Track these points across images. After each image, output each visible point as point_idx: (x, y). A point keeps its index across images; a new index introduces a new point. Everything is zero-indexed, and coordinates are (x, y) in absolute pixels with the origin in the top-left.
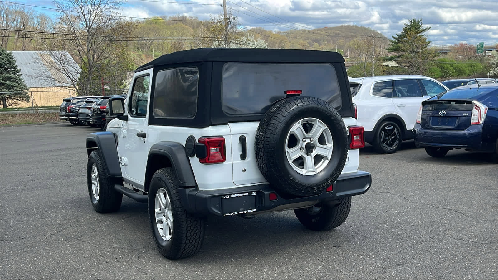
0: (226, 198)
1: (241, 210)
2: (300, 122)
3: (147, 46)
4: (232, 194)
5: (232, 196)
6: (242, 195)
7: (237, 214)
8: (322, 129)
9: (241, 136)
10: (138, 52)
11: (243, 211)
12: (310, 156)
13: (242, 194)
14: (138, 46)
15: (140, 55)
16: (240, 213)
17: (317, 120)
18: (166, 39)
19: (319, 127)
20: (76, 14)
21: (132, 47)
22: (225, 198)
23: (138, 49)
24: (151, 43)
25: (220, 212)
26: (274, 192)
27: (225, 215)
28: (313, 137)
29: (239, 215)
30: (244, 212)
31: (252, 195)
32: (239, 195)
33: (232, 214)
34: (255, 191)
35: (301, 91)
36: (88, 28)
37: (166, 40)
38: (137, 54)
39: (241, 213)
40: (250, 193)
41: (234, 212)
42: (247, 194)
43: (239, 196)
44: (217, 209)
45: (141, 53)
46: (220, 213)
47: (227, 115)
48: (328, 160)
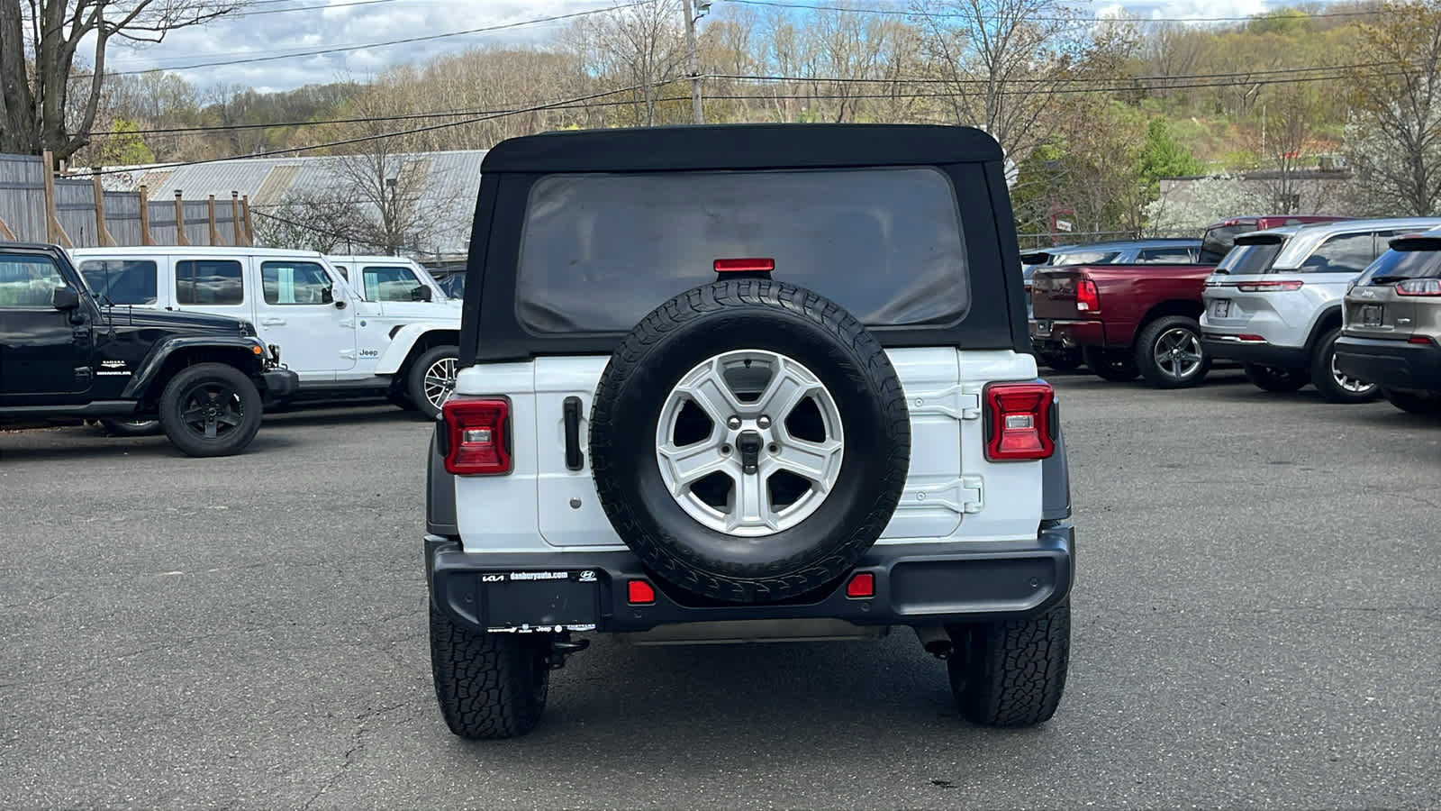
0: (494, 579)
1: (545, 620)
2: (712, 362)
3: (1245, 98)
4: (511, 571)
5: (514, 576)
6: (547, 576)
7: (531, 631)
8: (798, 389)
9: (568, 398)
10: (1217, 119)
11: (553, 624)
12: (756, 475)
13: (546, 573)
14: (1219, 101)
15: (1223, 127)
16: (541, 629)
17: (780, 357)
18: (1306, 74)
19: (787, 380)
20: (961, 23)
21: (1199, 104)
22: (489, 579)
23: (1219, 111)
24: (1257, 89)
25: (479, 620)
26: (644, 576)
27: (490, 631)
28: (767, 412)
29: (535, 634)
30: (553, 628)
31: (581, 580)
32: (535, 574)
33: (513, 630)
34: (590, 570)
35: (771, 262)
36: (991, 62)
37: (1307, 77)
38: (1214, 126)
39: (544, 632)
40: (574, 574)
41: (519, 625)
42: (565, 575)
43: (537, 580)
44: (469, 612)
45: (1225, 121)
46: (477, 622)
47: (530, 332)
48: (823, 492)
